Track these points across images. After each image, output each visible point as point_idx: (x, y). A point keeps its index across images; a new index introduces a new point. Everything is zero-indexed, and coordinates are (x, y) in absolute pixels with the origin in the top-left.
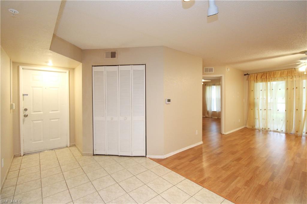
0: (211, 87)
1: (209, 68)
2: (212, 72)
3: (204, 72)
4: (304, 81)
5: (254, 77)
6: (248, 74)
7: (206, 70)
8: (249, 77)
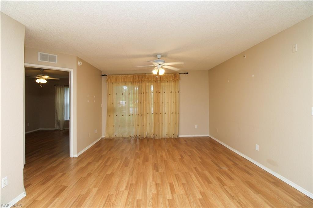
0: (63, 88)
1: (48, 54)
2: (54, 63)
3: (39, 60)
4: (152, 86)
5: (111, 79)
6: (105, 75)
7: (44, 58)
8: (107, 78)
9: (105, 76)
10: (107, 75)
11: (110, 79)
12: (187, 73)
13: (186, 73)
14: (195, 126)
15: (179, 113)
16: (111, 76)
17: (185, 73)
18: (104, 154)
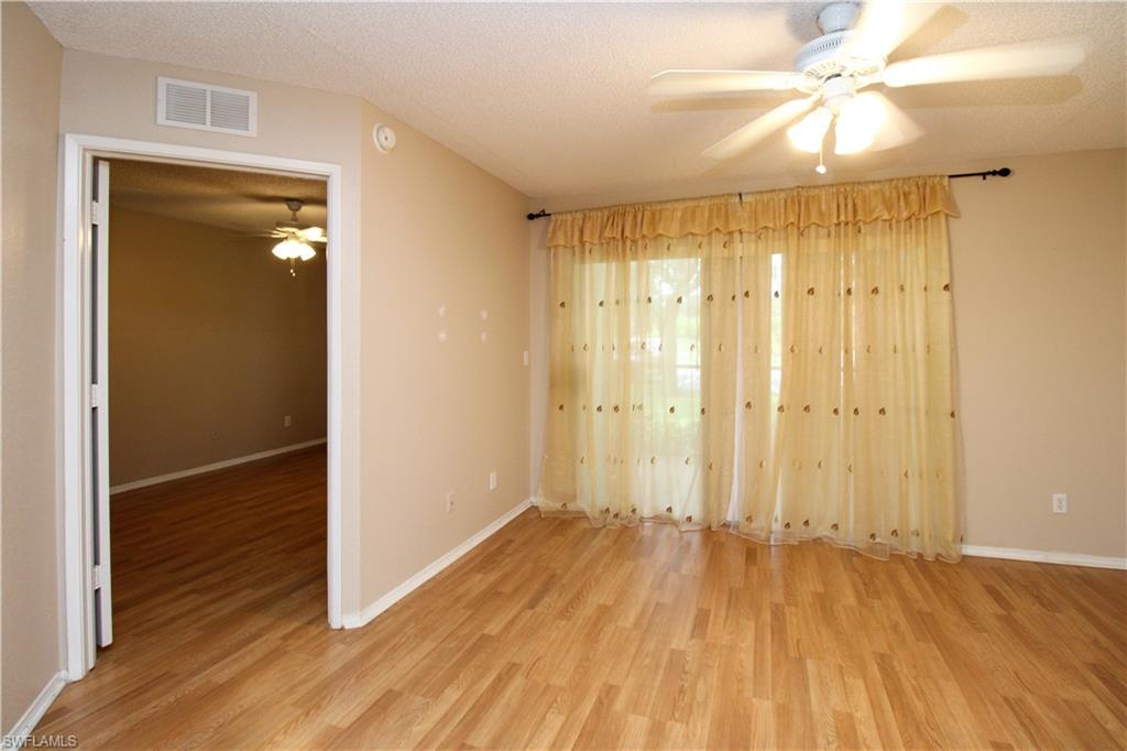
1: (209, 88)
2: (239, 132)
3: (161, 119)
4: (777, 260)
5: (569, 229)
6: (543, 214)
7: (187, 107)
8: (551, 229)
9: (542, 220)
10: (549, 215)
11: (566, 232)
12: (1005, 172)
13: (994, 173)
14: (1056, 497)
15: (952, 415)
16: (569, 217)
17: (984, 175)
18: (494, 633)
